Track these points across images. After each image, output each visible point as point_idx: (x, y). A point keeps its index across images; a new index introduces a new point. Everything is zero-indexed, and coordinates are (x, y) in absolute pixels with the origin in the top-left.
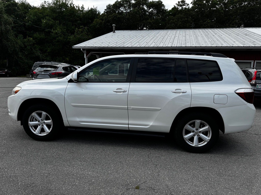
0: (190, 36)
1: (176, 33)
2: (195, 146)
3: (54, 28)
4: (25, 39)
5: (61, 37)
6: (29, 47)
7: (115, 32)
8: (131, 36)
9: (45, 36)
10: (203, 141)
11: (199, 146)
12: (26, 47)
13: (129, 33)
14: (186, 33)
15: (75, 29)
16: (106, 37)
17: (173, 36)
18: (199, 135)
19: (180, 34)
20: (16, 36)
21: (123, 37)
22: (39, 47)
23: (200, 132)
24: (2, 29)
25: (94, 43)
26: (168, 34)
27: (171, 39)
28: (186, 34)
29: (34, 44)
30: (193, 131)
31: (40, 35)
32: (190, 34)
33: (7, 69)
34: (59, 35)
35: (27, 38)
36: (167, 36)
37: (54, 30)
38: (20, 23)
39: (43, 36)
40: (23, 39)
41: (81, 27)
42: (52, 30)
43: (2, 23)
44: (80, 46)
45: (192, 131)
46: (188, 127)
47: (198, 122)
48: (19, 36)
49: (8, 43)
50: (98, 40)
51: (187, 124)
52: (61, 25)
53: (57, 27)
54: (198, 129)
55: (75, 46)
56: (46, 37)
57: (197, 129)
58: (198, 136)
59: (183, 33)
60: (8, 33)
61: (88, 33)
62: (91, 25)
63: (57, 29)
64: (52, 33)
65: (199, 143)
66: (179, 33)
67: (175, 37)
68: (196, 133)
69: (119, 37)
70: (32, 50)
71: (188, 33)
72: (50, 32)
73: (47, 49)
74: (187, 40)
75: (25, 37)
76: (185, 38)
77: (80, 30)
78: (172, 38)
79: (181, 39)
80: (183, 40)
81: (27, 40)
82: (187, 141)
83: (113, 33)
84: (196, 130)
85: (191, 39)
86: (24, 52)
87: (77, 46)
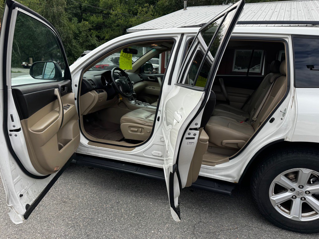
0: (298, 10)
1: (276, 7)
2: (292, 219)
3: (114, 8)
4: (80, 23)
5: (122, 20)
6: (84, 33)
7: (187, 9)
8: (207, 14)
9: (103, 20)
10: (313, 210)
11: (303, 220)
12: (80, 32)
13: (206, 10)
14: (292, 6)
15: (138, 9)
16: (173, 16)
17: (271, 12)
18: (305, 199)
19: (282, 8)
20: (70, 20)
21: (196, 16)
22: (97, 32)
23: (308, 192)
24: (54, 12)
25: (155, 24)
26: (263, 9)
27: (267, 16)
28: (291, 8)
29: (90, 30)
30: (293, 190)
31: (97, 18)
32: (298, 8)
33: (59, 60)
34: (119, 17)
35: (83, 21)
36: (261, 12)
37: (113, 10)
38: (76, 4)
39: (100, 19)
40: (78, 23)
41: (146, 5)
42: (111, 11)
43: (54, 4)
44: (136, 29)
45: (289, 189)
46: (281, 179)
47: (306, 172)
48: (73, 20)
49: (60, 28)
50: (162, 20)
51: (279, 175)
52: (122, 4)
53: (117, 7)
54: (303, 187)
55: (130, 29)
56: (105, 20)
57: (301, 187)
58: (301, 199)
59: (287, 6)
60: (61, 16)
61: (154, 13)
62: (158, 3)
63: (117, 10)
64: (111, 14)
65: (303, 212)
66: (280, 6)
67: (273, 12)
68: (299, 193)
69: (190, 15)
70: (88, 37)
71: (296, 7)
72: (108, 14)
73: (105, 35)
74: (292, 16)
75: (80, 21)
76: (289, 13)
77: (144, 9)
78: (268, 14)
79: (283, 14)
80: (285, 16)
81: (82, 25)
82: (278, 206)
83: (184, 10)
84: (299, 187)
85: (299, 15)
86: (79, 39)
87: (133, 29)
